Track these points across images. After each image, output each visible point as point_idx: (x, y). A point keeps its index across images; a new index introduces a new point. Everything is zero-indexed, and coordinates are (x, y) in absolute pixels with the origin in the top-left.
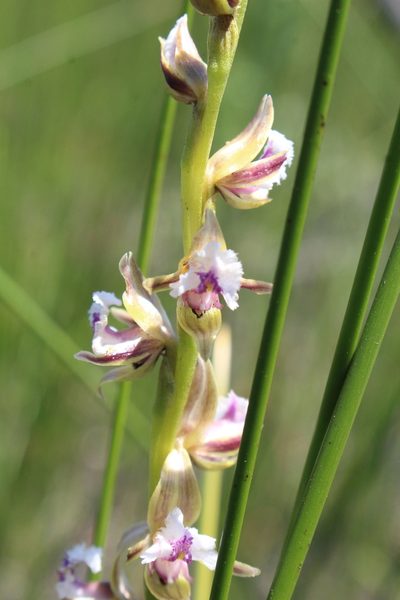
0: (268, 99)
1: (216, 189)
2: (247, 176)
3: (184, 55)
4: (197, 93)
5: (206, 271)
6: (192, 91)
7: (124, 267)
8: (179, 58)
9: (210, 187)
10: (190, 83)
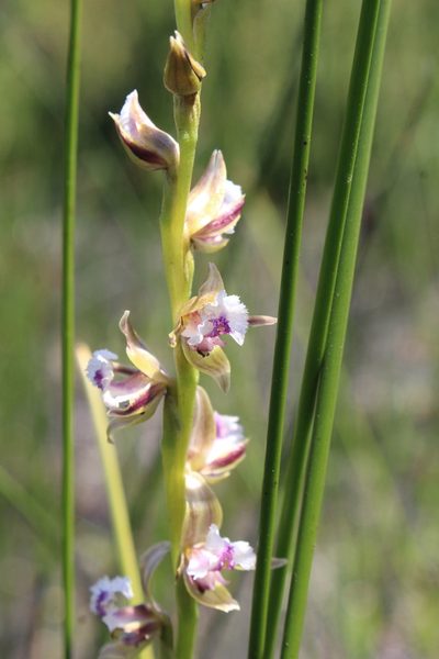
0: (218, 154)
1: (192, 241)
2: (216, 225)
3: (146, 128)
4: (169, 162)
5: (217, 317)
6: (163, 160)
7: (123, 325)
8: (142, 131)
9: (188, 241)
10: (160, 152)
